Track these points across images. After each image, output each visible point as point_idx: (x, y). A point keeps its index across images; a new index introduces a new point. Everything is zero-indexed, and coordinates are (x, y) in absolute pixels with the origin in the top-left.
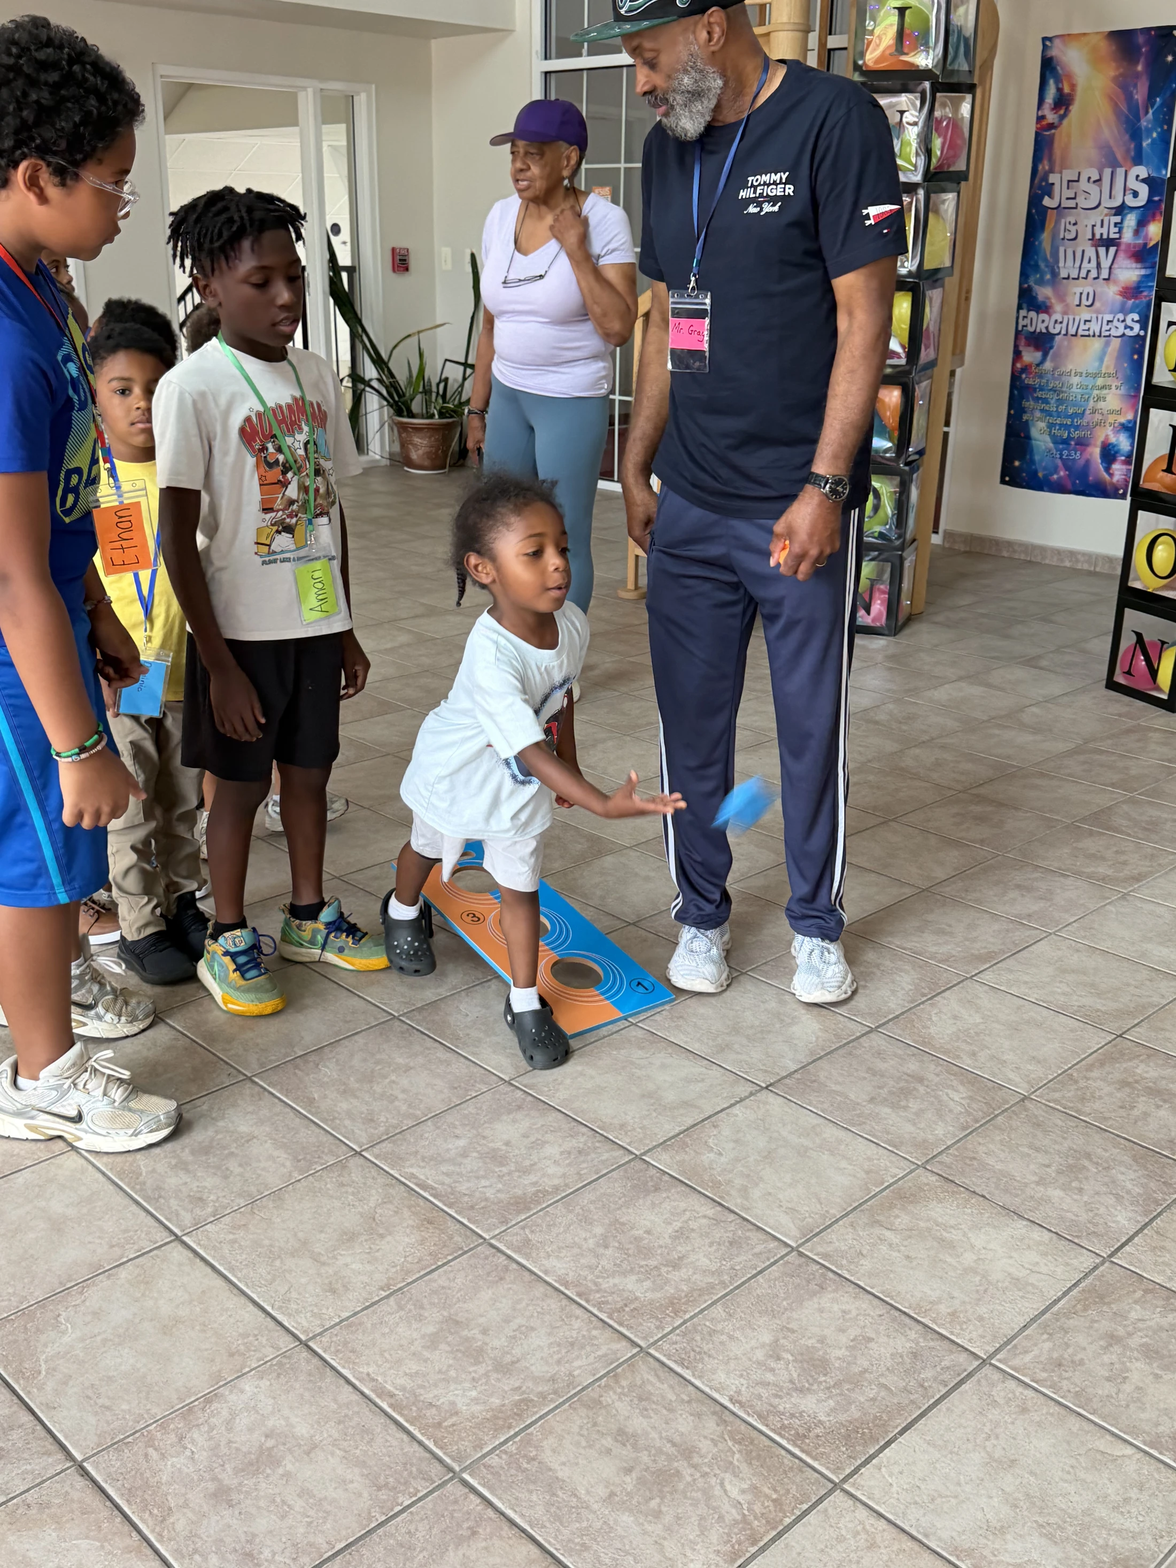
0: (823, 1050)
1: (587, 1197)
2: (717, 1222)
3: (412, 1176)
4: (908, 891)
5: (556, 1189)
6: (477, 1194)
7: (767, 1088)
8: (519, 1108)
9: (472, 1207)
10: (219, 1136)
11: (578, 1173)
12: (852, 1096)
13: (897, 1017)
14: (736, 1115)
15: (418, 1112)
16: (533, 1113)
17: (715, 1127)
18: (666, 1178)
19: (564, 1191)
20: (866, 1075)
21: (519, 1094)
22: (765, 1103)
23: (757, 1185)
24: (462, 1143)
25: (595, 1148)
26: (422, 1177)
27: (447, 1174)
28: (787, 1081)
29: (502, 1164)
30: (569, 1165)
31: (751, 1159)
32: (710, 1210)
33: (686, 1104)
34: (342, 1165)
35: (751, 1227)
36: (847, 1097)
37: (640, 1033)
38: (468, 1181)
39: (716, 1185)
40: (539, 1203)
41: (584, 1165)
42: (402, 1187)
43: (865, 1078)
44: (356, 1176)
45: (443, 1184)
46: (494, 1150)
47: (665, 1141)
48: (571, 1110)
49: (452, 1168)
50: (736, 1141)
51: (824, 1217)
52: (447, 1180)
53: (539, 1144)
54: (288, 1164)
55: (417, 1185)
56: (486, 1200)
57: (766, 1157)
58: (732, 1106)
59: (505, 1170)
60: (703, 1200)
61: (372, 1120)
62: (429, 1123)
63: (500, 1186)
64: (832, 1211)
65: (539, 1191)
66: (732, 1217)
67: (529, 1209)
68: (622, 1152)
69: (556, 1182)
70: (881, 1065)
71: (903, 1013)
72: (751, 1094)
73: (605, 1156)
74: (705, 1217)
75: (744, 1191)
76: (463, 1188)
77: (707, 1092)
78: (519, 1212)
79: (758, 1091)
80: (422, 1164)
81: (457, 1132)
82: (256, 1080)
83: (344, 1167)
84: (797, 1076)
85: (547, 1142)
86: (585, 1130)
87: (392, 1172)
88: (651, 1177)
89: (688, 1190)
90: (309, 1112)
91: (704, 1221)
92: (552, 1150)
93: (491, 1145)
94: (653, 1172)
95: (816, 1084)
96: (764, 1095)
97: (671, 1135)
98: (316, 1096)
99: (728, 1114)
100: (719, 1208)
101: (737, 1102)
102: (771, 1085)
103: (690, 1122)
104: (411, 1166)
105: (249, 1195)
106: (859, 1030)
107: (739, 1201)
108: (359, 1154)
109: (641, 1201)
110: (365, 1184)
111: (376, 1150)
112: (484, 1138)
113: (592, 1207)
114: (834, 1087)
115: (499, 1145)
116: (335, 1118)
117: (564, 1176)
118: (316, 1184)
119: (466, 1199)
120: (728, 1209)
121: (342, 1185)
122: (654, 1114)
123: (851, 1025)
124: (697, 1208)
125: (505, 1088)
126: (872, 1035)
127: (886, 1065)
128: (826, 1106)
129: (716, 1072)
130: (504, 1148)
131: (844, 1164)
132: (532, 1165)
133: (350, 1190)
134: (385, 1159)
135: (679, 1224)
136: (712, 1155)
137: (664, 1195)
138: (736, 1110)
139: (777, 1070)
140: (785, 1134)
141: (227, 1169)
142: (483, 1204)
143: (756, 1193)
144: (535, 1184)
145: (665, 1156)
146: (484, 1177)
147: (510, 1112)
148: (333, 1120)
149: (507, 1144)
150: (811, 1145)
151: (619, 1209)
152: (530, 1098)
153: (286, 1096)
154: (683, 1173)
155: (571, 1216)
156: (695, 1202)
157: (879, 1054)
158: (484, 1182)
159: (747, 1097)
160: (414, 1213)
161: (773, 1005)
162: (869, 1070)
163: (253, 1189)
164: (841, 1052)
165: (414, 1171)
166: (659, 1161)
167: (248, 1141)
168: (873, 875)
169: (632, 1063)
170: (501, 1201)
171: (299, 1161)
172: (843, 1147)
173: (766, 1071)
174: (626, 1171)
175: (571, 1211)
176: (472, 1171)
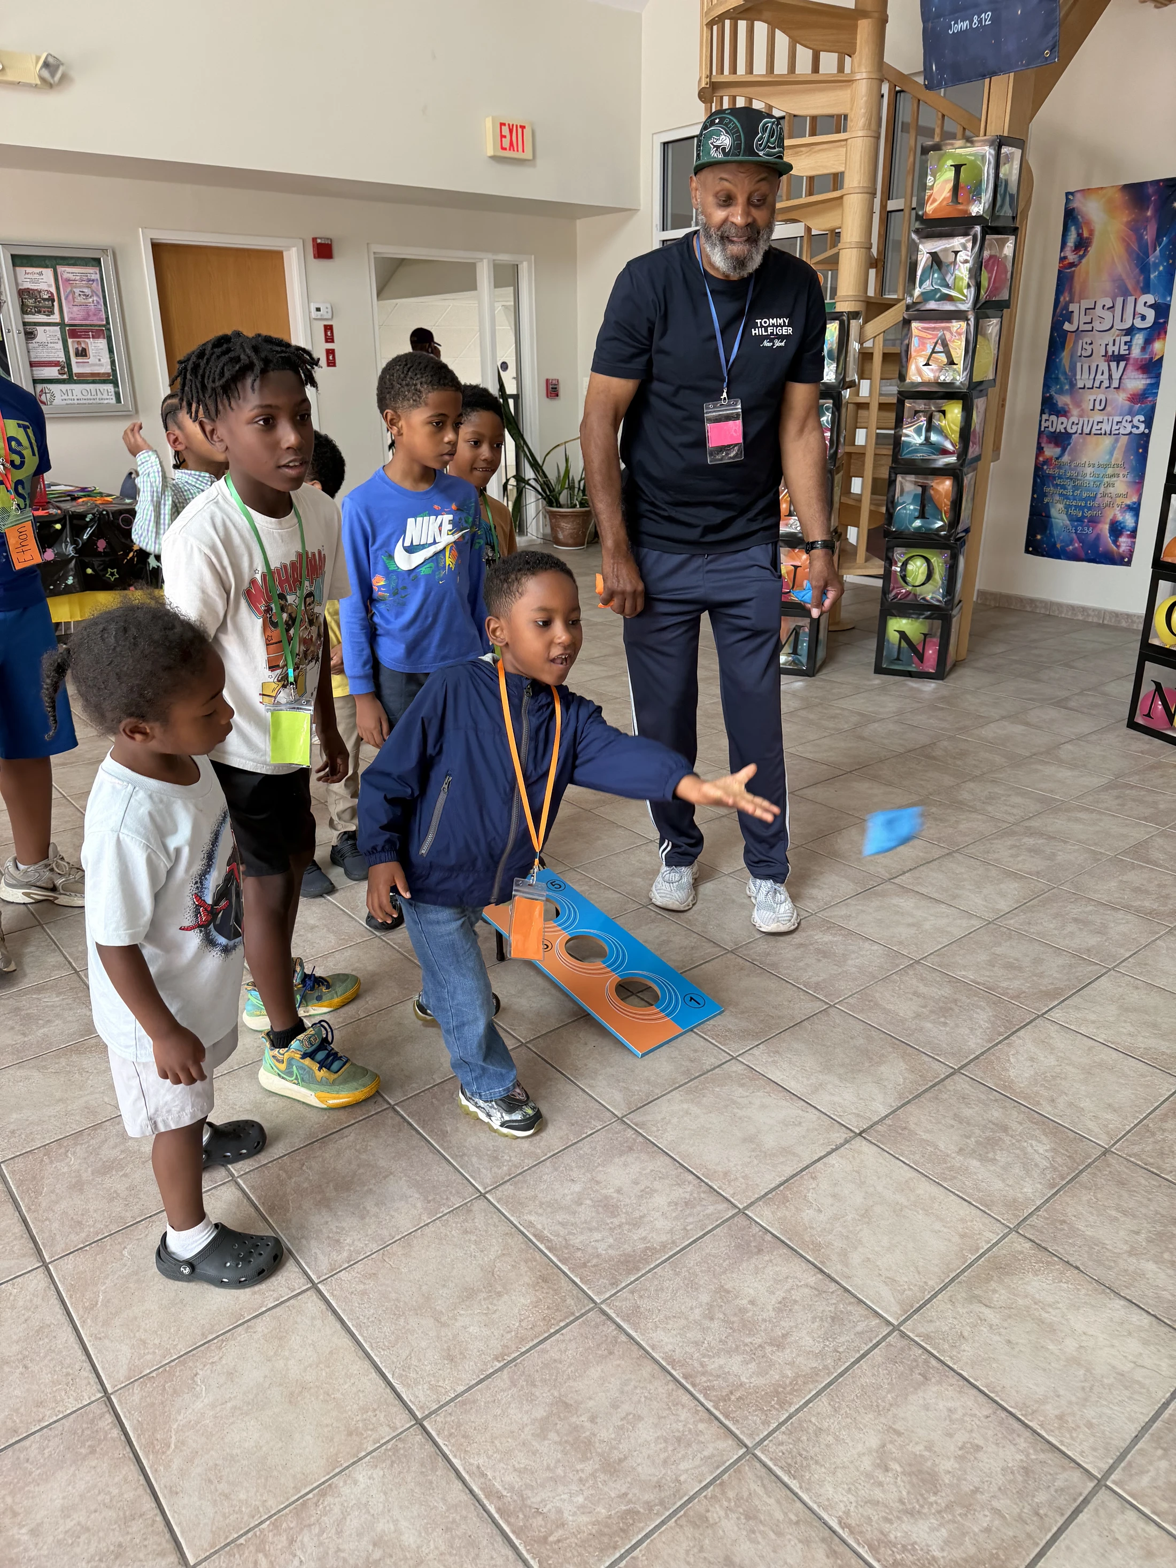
0: (911, 1093)
1: (693, 1258)
2: (820, 1292)
3: (531, 1225)
4: (977, 923)
5: (664, 1246)
6: (590, 1250)
7: (860, 1134)
8: (631, 1149)
9: (584, 1265)
10: (361, 1171)
11: (685, 1229)
12: (942, 1146)
13: (977, 1058)
14: (833, 1166)
15: (539, 1151)
16: (644, 1156)
17: (814, 1178)
18: (768, 1237)
19: (671, 1249)
20: (952, 1122)
21: (630, 1133)
22: (860, 1153)
23: (856, 1248)
24: (577, 1188)
25: (701, 1200)
26: (539, 1227)
27: (562, 1224)
28: (879, 1127)
29: (614, 1215)
30: (676, 1218)
31: (849, 1218)
32: (812, 1278)
33: (786, 1151)
34: (466, 1208)
35: (853, 1300)
36: (936, 1147)
37: (740, 1068)
38: (582, 1233)
39: (817, 1247)
40: (648, 1263)
41: (690, 1220)
42: (520, 1237)
43: (953, 1126)
44: (479, 1221)
45: (558, 1235)
46: (606, 1197)
47: (766, 1194)
48: (678, 1153)
49: (567, 1217)
50: (834, 1196)
51: (922, 1290)
52: (563, 1232)
53: (647, 1193)
54: (419, 1205)
55: (535, 1236)
56: (598, 1256)
57: (862, 1216)
58: (829, 1153)
59: (616, 1221)
60: (804, 1265)
61: (496, 1158)
62: (548, 1163)
63: (611, 1240)
64: (931, 1283)
65: (647, 1248)
66: (833, 1286)
67: (638, 1270)
68: (725, 1205)
69: (664, 1238)
70: (967, 1112)
71: (982, 1054)
72: (847, 1141)
73: (711, 1209)
74: (807, 1285)
75: (844, 1254)
76: (577, 1241)
77: (804, 1137)
78: (629, 1272)
79: (852, 1138)
80: (540, 1211)
81: (574, 1174)
82: (398, 1109)
83: (469, 1211)
84: (888, 1122)
85: (656, 1191)
86: (691, 1177)
87: (512, 1219)
88: (754, 1236)
89: (789, 1252)
90: (441, 1146)
91: (807, 1290)
92: (660, 1200)
93: (604, 1191)
94: (756, 1229)
95: (906, 1132)
96: (858, 1143)
97: (773, 1186)
98: (449, 1129)
99: (825, 1164)
100: (820, 1276)
101: (833, 1150)
102: (864, 1131)
103: (789, 1171)
104: (530, 1213)
105: (382, 1239)
106: (943, 1072)
107: (839, 1267)
108: (483, 1195)
109: (745, 1264)
110: (486, 1232)
111: (498, 1193)
112: (598, 1183)
113: (697, 1269)
114: (926, 1136)
115: (610, 1191)
116: (464, 1154)
117: (671, 1231)
118: (443, 1230)
119: (579, 1254)
120: (829, 1276)
121: (466, 1232)
122: (756, 1162)
123: (936, 1065)
124: (799, 1274)
125: (618, 1126)
126: (956, 1077)
127: (971, 1111)
128: (917, 1157)
129: (812, 1115)
130: (615, 1195)
131: (938, 1226)
132: (641, 1217)
133: (473, 1238)
134: (506, 1204)
135: (783, 1295)
136: (811, 1212)
137: (767, 1258)
138: (832, 1159)
139: (868, 1114)
140: (880, 1189)
141: (364, 1208)
142: (594, 1261)
143: (855, 1258)
144: (644, 1239)
145: (767, 1212)
146: (597, 1229)
147: (621, 1154)
148: (461, 1156)
149: (619, 1191)
150: (906, 1203)
151: (724, 1273)
152: (640, 1139)
153: (423, 1128)
154: (784, 1232)
155: (678, 1279)
156: (797, 1269)
157: (964, 1098)
158: (597, 1236)
159: (842, 1145)
160: (531, 1269)
161: (861, 1041)
162: (956, 1116)
163: (385, 1233)
164: (928, 1095)
165: (532, 1218)
166: (761, 1216)
167: (385, 1177)
168: (944, 906)
169: (734, 1102)
170: (611, 1258)
171: (429, 1202)
172: (936, 1206)
173: (858, 1115)
174: (730, 1228)
175: (678, 1274)
176: (585, 1222)
